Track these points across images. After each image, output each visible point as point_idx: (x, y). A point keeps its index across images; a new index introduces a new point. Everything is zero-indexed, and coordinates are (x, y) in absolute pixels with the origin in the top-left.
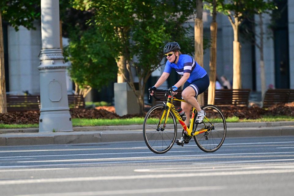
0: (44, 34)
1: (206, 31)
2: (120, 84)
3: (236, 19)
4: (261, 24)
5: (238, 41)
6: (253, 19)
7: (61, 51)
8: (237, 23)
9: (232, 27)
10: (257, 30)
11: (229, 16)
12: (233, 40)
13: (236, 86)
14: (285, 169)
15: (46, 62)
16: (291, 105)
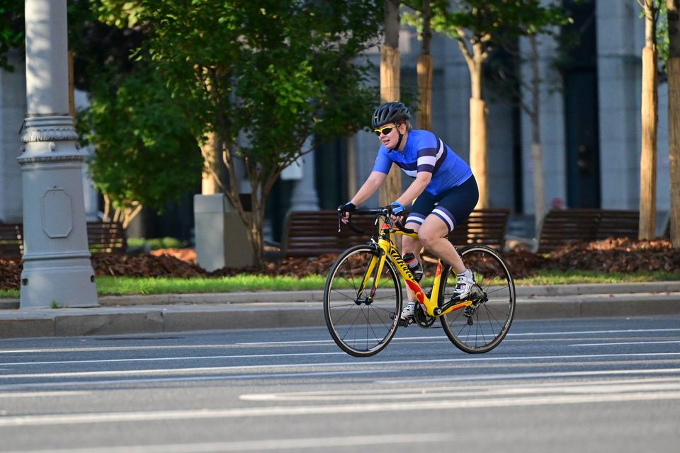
0: (32, 82)
1: (406, 76)
2: (209, 197)
3: (476, 48)
4: (534, 58)
5: (482, 97)
6: (516, 48)
7: (70, 120)
8: (479, 56)
9: (466, 65)
10: (526, 73)
11: (460, 39)
12: (470, 96)
14: (589, 394)
15: (36, 146)
16: (603, 246)
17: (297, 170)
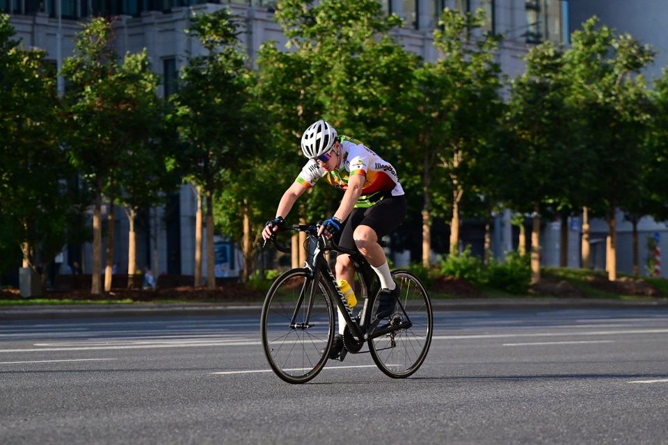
1: (104, 222)
2: (25, 269)
3: (132, 212)
4: (155, 216)
5: (135, 230)
6: (148, 211)
8: (133, 215)
9: (128, 219)
10: (152, 222)
11: (126, 208)
12: (129, 230)
13: (131, 271)
16: (181, 289)
17: (60, 259)
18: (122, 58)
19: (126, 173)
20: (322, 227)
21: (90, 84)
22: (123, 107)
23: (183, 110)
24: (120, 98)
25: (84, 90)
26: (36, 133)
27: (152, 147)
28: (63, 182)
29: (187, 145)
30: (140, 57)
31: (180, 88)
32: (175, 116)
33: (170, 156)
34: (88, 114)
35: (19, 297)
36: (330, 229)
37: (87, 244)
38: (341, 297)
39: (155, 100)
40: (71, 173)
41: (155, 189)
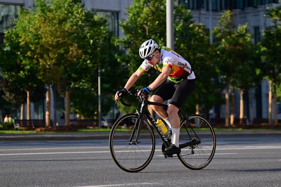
1: (230, 96)
3: (242, 92)
4: (251, 94)
5: (244, 99)
6: (248, 92)
9: (240, 95)
10: (250, 96)
11: (239, 90)
12: (240, 99)
13: (241, 116)
16: (263, 124)
17: (211, 111)
18: (237, 28)
19: (239, 75)
20: (140, 92)
21: (224, 38)
22: (238, 48)
23: (263, 49)
24: (237, 44)
25: (221, 41)
26: (201, 59)
27: (250, 64)
28: (212, 79)
29: (265, 63)
30: (245, 27)
31: (261, 40)
32: (260, 51)
33: (258, 68)
34: (223, 51)
35: (195, 127)
36: (144, 92)
37: (223, 106)
38: (158, 128)
39: (251, 45)
40: (216, 75)
41: (251, 82)
